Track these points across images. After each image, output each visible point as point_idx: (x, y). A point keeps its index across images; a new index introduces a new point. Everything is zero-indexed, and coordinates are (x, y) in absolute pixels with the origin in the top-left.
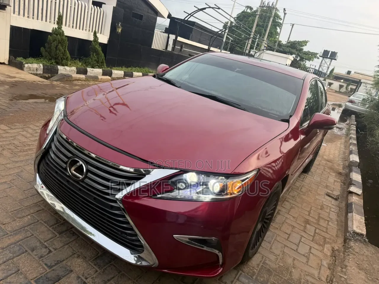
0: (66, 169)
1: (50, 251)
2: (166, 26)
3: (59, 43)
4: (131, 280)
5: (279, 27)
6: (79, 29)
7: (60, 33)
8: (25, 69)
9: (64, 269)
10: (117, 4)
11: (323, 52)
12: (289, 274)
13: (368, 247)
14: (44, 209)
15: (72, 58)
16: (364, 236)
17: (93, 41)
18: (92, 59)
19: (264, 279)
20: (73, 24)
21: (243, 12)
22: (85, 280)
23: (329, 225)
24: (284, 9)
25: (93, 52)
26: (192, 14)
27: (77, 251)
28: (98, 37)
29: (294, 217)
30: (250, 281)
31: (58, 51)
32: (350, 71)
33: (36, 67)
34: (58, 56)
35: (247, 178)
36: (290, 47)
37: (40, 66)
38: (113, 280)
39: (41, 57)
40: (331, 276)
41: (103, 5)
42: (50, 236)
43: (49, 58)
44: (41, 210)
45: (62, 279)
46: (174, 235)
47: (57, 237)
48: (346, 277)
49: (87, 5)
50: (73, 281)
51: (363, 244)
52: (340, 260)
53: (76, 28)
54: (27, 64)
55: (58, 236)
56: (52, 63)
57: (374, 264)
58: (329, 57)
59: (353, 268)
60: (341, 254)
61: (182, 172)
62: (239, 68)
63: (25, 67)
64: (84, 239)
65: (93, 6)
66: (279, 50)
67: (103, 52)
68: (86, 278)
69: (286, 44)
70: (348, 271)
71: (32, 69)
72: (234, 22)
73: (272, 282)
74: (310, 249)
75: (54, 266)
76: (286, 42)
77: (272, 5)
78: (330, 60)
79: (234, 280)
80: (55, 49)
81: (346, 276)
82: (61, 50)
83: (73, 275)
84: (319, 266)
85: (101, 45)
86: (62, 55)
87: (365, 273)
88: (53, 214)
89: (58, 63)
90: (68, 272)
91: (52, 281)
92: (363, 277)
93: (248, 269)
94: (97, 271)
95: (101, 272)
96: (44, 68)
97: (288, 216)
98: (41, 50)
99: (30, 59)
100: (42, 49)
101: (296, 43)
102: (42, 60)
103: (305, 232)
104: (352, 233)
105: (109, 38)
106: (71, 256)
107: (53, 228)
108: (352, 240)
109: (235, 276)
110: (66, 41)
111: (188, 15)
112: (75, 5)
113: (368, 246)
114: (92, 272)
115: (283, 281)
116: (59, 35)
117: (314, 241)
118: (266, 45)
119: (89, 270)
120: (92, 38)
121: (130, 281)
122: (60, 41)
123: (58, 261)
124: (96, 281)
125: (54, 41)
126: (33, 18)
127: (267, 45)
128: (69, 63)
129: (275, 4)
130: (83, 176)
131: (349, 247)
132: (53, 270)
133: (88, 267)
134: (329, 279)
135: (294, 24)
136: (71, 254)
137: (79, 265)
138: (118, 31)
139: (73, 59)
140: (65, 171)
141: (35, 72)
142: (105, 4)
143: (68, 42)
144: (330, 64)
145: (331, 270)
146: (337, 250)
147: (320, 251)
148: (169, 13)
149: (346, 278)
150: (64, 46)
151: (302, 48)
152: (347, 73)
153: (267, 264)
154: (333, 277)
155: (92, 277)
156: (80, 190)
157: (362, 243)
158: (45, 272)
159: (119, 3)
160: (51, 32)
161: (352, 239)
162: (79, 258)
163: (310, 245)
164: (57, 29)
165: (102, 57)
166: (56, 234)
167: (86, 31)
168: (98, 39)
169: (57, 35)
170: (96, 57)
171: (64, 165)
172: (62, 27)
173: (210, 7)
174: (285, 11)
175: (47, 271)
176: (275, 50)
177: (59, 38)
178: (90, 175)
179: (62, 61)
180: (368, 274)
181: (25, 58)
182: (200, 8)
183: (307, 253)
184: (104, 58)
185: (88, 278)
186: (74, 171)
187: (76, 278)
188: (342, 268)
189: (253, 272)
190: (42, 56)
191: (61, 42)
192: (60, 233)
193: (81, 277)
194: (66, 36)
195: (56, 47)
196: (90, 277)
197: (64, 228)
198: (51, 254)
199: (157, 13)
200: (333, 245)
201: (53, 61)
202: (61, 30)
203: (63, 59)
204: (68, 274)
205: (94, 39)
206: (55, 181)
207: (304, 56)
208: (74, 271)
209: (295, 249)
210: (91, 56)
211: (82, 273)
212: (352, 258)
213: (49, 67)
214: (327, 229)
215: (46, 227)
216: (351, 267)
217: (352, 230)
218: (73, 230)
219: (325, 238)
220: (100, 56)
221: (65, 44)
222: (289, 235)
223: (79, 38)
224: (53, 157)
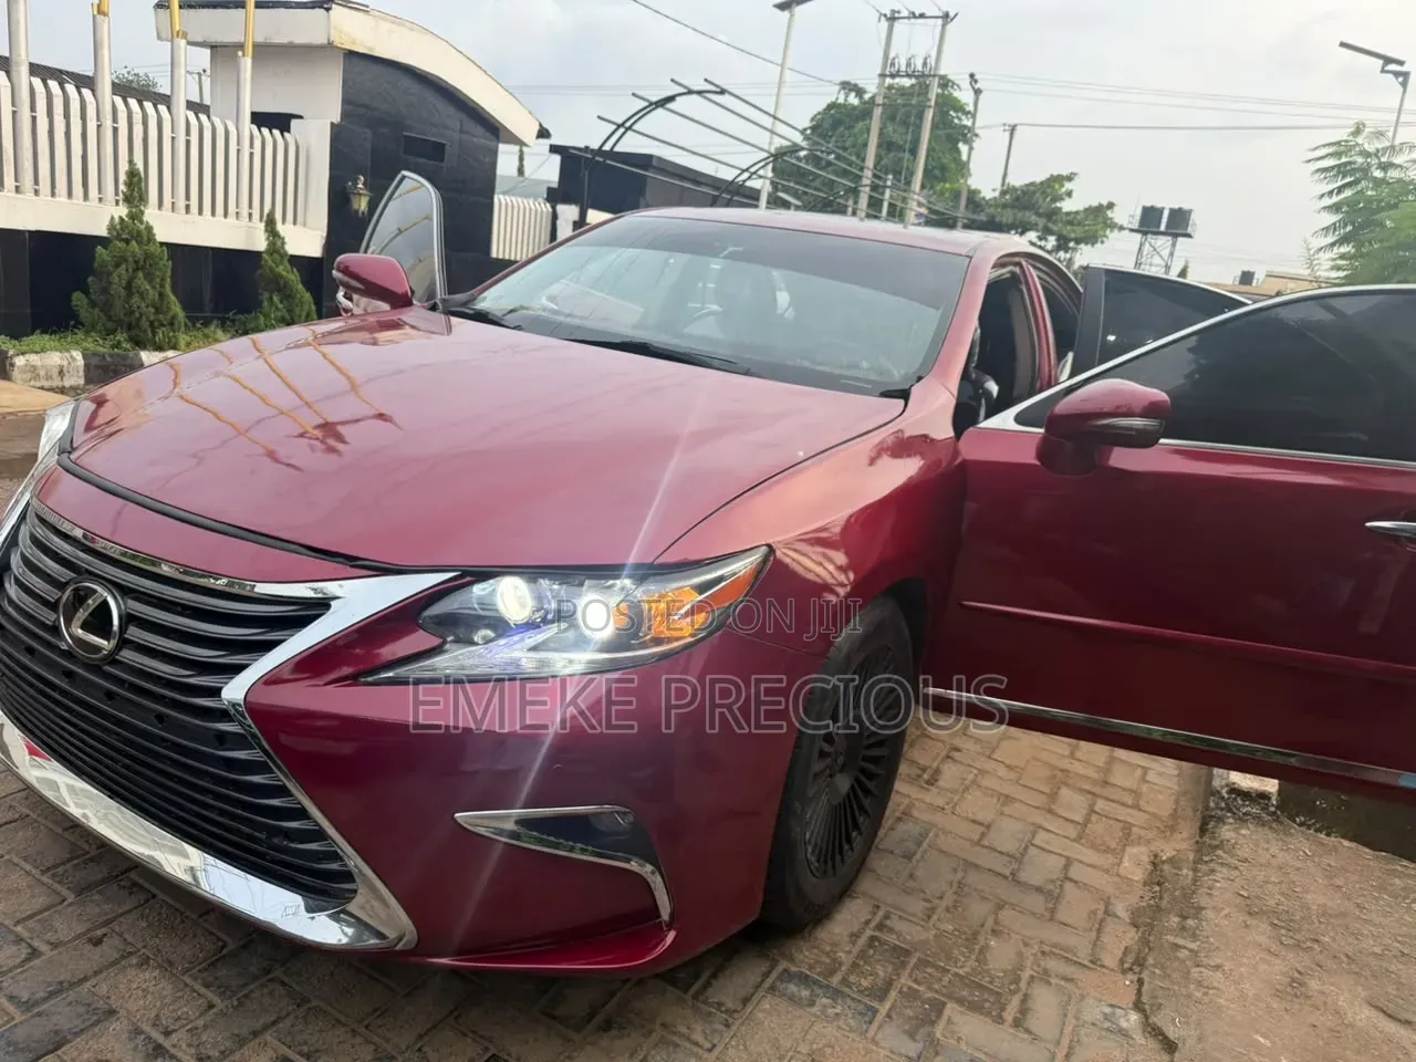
0: (55, 630)
1: (34, 953)
2: (548, 182)
3: (136, 269)
4: (345, 1025)
5: (967, 141)
6: (213, 214)
7: (139, 233)
8: (16, 374)
9: (82, 1010)
10: (344, 115)
11: (1139, 212)
12: (973, 957)
13: (1288, 839)
14: (28, 816)
15: (192, 319)
16: (1269, 799)
17: (267, 251)
18: (266, 316)
19: (874, 980)
20: (188, 197)
21: (832, 106)
22: (160, 1039)
23: (1148, 782)
24: (972, 76)
25: (271, 292)
26: (628, 124)
27: (139, 946)
28: (282, 234)
29: (1009, 767)
30: (820, 991)
31: (135, 299)
32: (1249, 272)
33: (59, 362)
34: (137, 315)
35: (720, 579)
36: (1013, 207)
37: (74, 359)
38: (274, 1029)
39: (75, 327)
40: (1140, 950)
41: (294, 123)
42: (41, 901)
43: (106, 329)
44: (15, 821)
45: (68, 1041)
46: (457, 815)
47: (66, 903)
48: (1194, 946)
49: (232, 129)
50: (113, 1047)
51: (1271, 828)
52: (1177, 893)
53: (200, 212)
54: (21, 357)
55: (71, 898)
56: (118, 345)
57: (1307, 892)
58: (1163, 228)
59: (1226, 911)
60: (1185, 871)
61: (468, 579)
62: (735, 246)
63: (16, 369)
64: (170, 901)
65: (254, 127)
66: (973, 221)
67: (308, 289)
68: (167, 1033)
69: (995, 198)
70: (1204, 923)
71: (42, 373)
72: (804, 144)
73: (905, 989)
74: (1067, 867)
75: (45, 1000)
76: (994, 190)
77: (925, 64)
78: (1170, 238)
79: (752, 995)
80: (123, 293)
81: (1194, 942)
82: (148, 294)
83: (116, 1026)
84: (1098, 921)
85: (298, 261)
86: (153, 310)
87: (1272, 924)
88: (59, 831)
89: (140, 344)
90: (95, 1018)
91: (31, 1052)
92: (1263, 940)
93: (815, 951)
94: (211, 1006)
95: (227, 1006)
96: (87, 366)
97: (989, 765)
98: (74, 303)
99: (38, 339)
100: (78, 298)
101: (1034, 192)
102: (80, 335)
103: (1050, 811)
104: (1226, 796)
105: (325, 234)
106: (113, 964)
107: (53, 876)
108: (1228, 818)
109: (759, 980)
110: (162, 259)
111: (614, 127)
112: (188, 133)
113: (1291, 835)
114: (188, 1009)
115: (950, 982)
116: (134, 243)
117: (1083, 841)
118: (923, 210)
119: (183, 1002)
120: (260, 243)
121: (341, 1031)
122: (142, 263)
123: (61, 983)
124: (204, 1038)
125: (117, 265)
126: (36, 192)
127: (929, 208)
128: (183, 338)
129: (932, 61)
130: (113, 642)
131: (1216, 843)
132: (39, 1015)
133: (178, 994)
134: (1130, 959)
135: (1015, 126)
136: (116, 956)
137: (144, 990)
138: (355, 206)
139: (198, 325)
140: (52, 635)
141: (57, 383)
142: (300, 117)
143: (170, 262)
144: (1172, 254)
145: (1141, 929)
146: (1171, 860)
147: (1103, 871)
148: (540, 125)
149: (1196, 948)
150: (158, 280)
151: (1057, 208)
152: (1238, 279)
153: (891, 930)
154: (1147, 950)
155: (189, 1027)
156: (110, 695)
157: (1263, 825)
158: (8, 1022)
159: (350, 107)
160: (103, 232)
161: (1229, 814)
162: (145, 967)
163: (1064, 853)
164: (126, 219)
165: (306, 308)
166: (65, 892)
167: (237, 218)
168: (283, 243)
169: (127, 242)
170: (280, 306)
171: (48, 616)
172: (142, 213)
173: (690, 92)
174: (976, 81)
175: (13, 1018)
176: (960, 224)
177: (137, 250)
178: (134, 633)
179: (154, 334)
180: (1282, 927)
181: (16, 335)
182: (654, 99)
183: (1052, 881)
184: (313, 307)
185: (175, 1031)
186: (82, 628)
187: (125, 1036)
188: (1185, 918)
189: (834, 960)
190: (79, 324)
191: (145, 265)
192: (81, 891)
193: (147, 1028)
194: (162, 244)
195: (129, 287)
196: (183, 1026)
197: (98, 872)
198: (37, 962)
199: (495, 131)
200: (1157, 846)
201: (121, 336)
202: (142, 223)
203: (156, 324)
204: (98, 1022)
205: (269, 245)
206: (31, 685)
207: (1067, 231)
208: (123, 1013)
209: (1007, 872)
210: (266, 304)
211: (153, 1015)
212: (1223, 878)
213: (108, 359)
214: (1136, 793)
215: (28, 873)
216: (1217, 910)
217: (1224, 782)
218: (133, 875)
219: (1127, 828)
220: (297, 301)
221: (160, 270)
222: (988, 827)
223: (213, 249)
224: (15, 598)
